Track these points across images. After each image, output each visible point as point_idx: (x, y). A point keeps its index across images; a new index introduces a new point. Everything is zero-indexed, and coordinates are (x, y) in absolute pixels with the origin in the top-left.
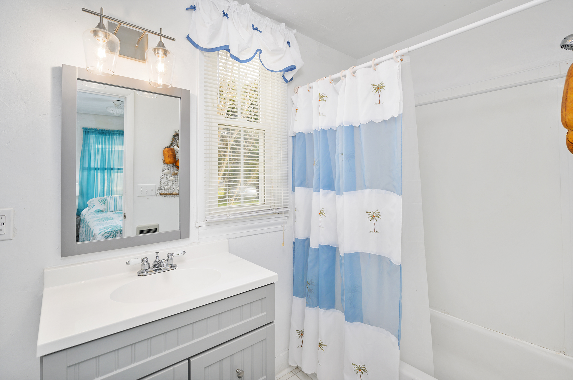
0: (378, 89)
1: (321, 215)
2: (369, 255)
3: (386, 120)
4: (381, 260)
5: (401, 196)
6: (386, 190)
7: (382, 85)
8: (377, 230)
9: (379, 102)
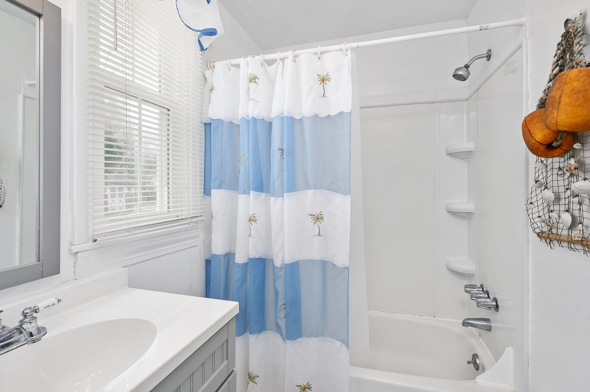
0: (323, 80)
1: (252, 222)
2: (312, 261)
3: (332, 114)
4: (325, 265)
5: (349, 196)
6: (330, 190)
7: (328, 77)
8: (321, 233)
9: (324, 95)
